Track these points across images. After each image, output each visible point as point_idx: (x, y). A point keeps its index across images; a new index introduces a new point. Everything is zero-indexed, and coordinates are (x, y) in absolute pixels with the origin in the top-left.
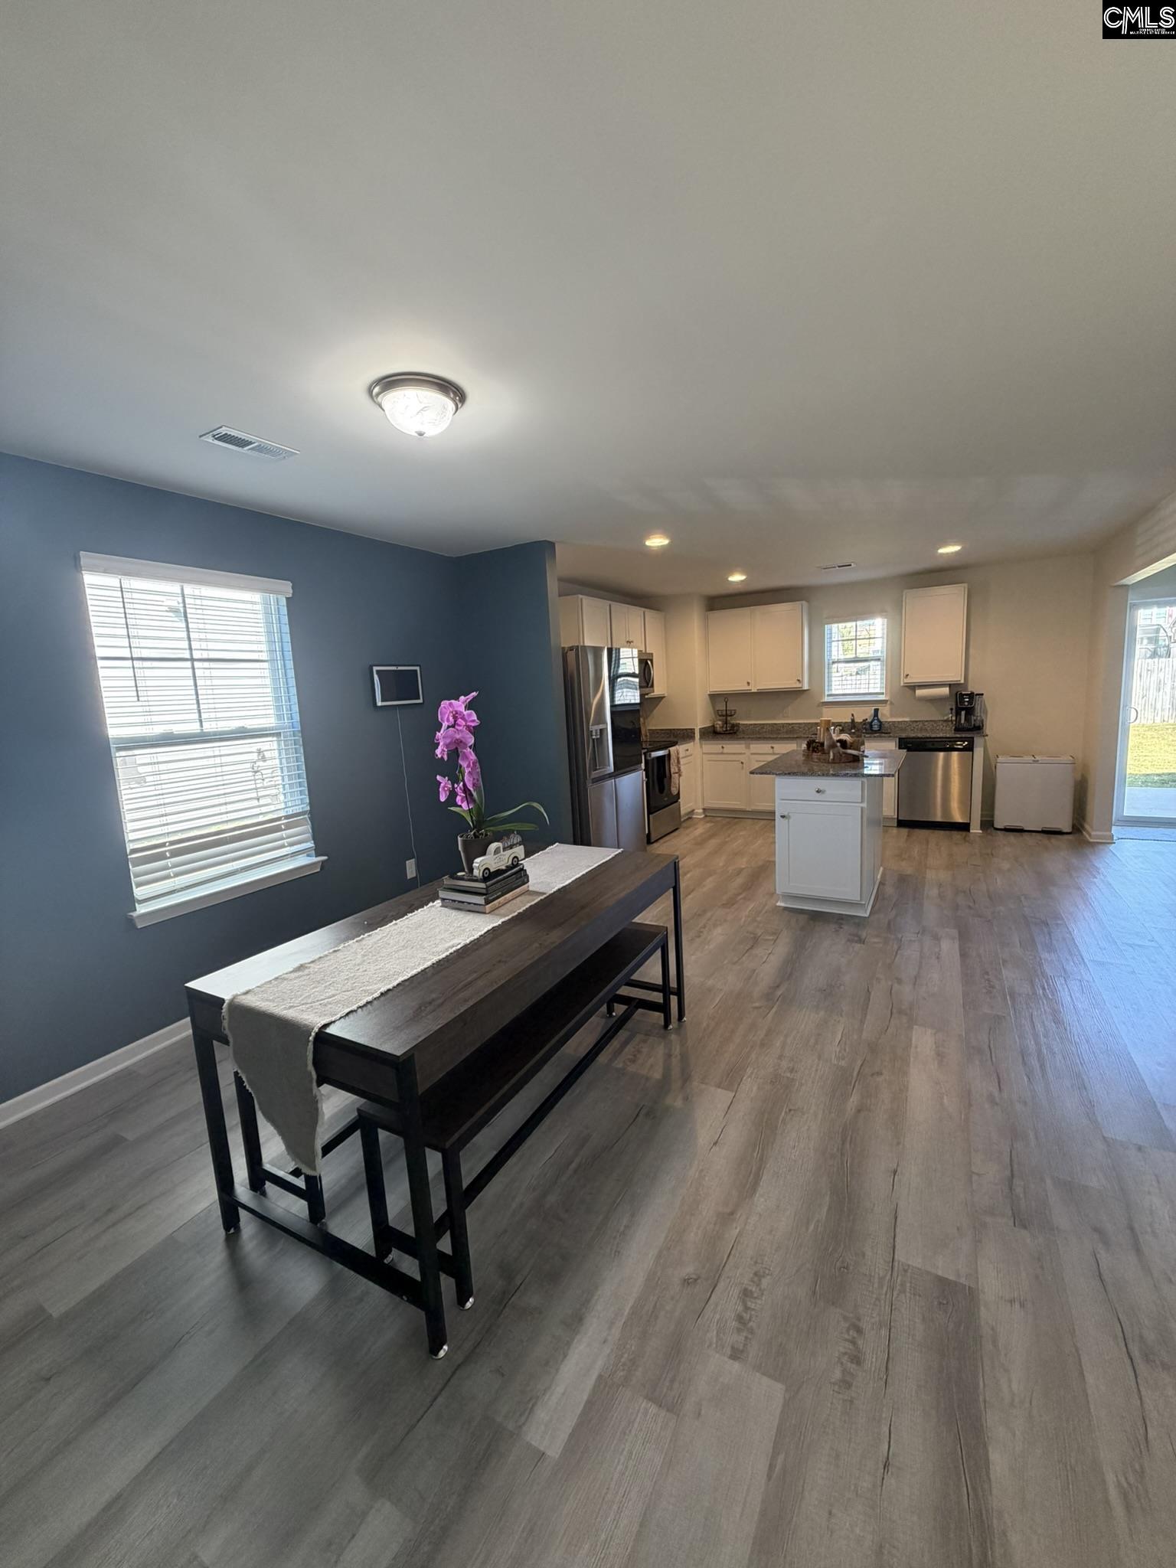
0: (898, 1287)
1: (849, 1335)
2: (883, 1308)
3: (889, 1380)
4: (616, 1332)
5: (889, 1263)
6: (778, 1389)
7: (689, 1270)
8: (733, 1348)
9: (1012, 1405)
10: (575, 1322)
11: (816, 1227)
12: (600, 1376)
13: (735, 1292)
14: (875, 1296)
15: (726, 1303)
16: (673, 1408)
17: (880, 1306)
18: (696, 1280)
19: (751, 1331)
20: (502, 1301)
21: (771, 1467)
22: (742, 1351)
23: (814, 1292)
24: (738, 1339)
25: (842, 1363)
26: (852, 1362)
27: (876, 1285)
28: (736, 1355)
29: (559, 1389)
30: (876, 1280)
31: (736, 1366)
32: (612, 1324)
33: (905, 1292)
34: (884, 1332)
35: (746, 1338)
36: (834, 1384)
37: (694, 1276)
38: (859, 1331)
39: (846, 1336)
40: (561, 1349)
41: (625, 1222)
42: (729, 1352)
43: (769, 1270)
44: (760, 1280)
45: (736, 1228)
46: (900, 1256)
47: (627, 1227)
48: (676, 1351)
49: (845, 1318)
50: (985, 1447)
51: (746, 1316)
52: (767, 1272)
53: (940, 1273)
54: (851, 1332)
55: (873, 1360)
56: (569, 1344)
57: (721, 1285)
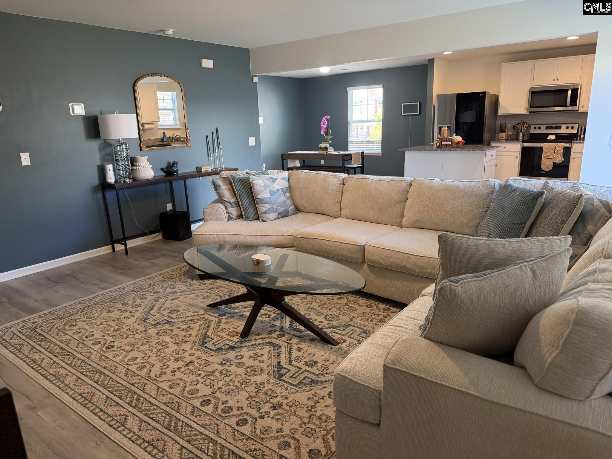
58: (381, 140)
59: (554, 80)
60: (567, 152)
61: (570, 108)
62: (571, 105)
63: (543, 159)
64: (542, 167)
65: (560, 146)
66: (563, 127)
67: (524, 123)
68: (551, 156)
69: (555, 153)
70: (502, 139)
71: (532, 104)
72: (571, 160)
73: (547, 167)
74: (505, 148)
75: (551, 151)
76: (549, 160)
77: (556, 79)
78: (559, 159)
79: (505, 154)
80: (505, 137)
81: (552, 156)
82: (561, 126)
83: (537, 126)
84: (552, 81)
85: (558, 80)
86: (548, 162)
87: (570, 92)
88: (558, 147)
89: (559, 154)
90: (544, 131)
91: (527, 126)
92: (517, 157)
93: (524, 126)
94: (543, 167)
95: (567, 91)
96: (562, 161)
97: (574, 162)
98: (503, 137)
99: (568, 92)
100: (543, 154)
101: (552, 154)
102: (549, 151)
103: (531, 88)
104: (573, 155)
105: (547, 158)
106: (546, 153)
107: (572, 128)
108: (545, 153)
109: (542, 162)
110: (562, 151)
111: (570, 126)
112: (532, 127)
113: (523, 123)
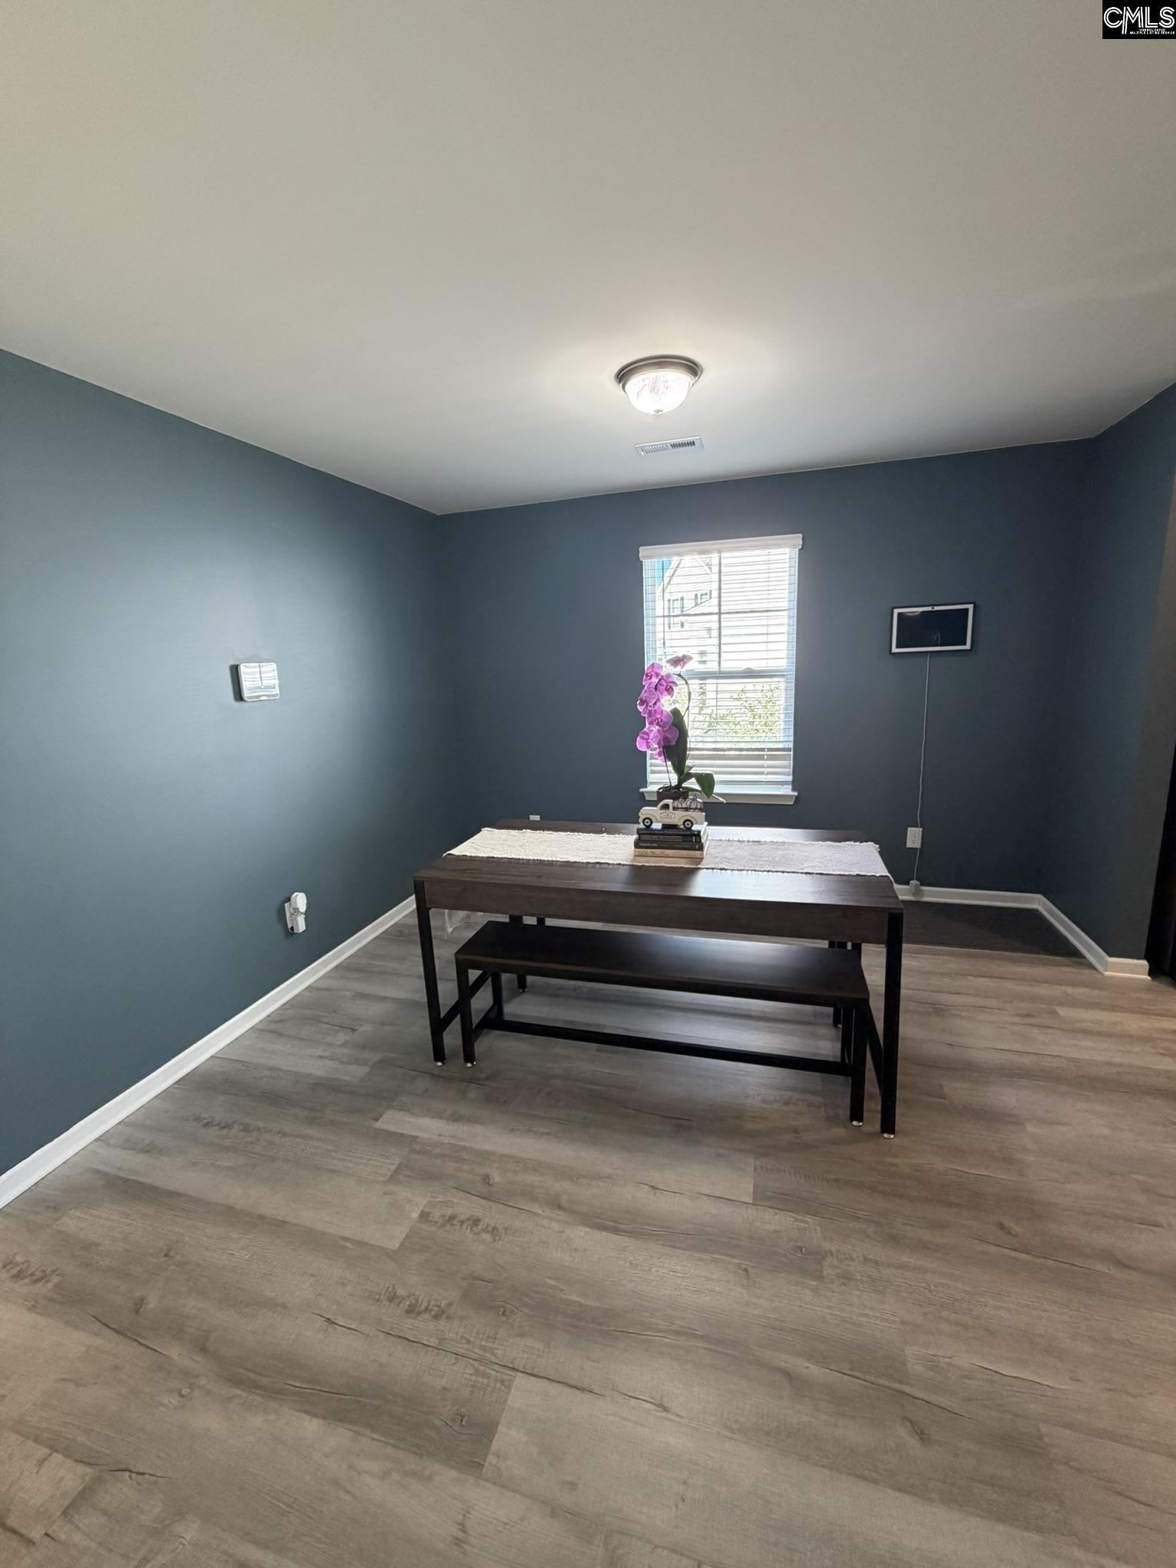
0: (482, 1368)
1: (433, 1306)
2: (459, 1345)
3: (390, 1337)
4: (447, 1140)
5: (512, 1363)
6: (395, 1245)
7: (497, 1178)
8: (430, 1213)
9: (351, 1467)
10: (456, 1118)
11: (553, 1287)
12: (417, 1137)
13: (478, 1212)
14: (472, 1339)
15: (467, 1206)
16: (394, 1178)
17: (460, 1343)
18: (488, 1183)
19: (442, 1225)
20: (473, 1080)
21: (347, 1239)
22: (427, 1220)
23: (475, 1278)
24: (436, 1215)
25: (409, 1297)
26: (410, 1306)
27: (484, 1343)
28: (424, 1216)
29: (411, 1120)
30: (490, 1345)
31: (415, 1215)
32: (453, 1137)
33: (476, 1375)
34: (434, 1342)
35: (437, 1222)
36: (394, 1288)
37: (491, 1183)
38: (436, 1317)
39: (432, 1303)
40: (439, 1115)
41: (542, 1130)
42: (427, 1210)
43: (499, 1240)
44: (488, 1232)
45: (543, 1211)
46: (520, 1380)
47: (536, 1133)
48: (430, 1177)
49: (450, 1305)
50: (324, 1418)
51: (455, 1222)
52: (497, 1238)
53: (501, 1428)
54: (436, 1308)
55: (409, 1326)
56: (441, 1118)
57: (484, 1202)
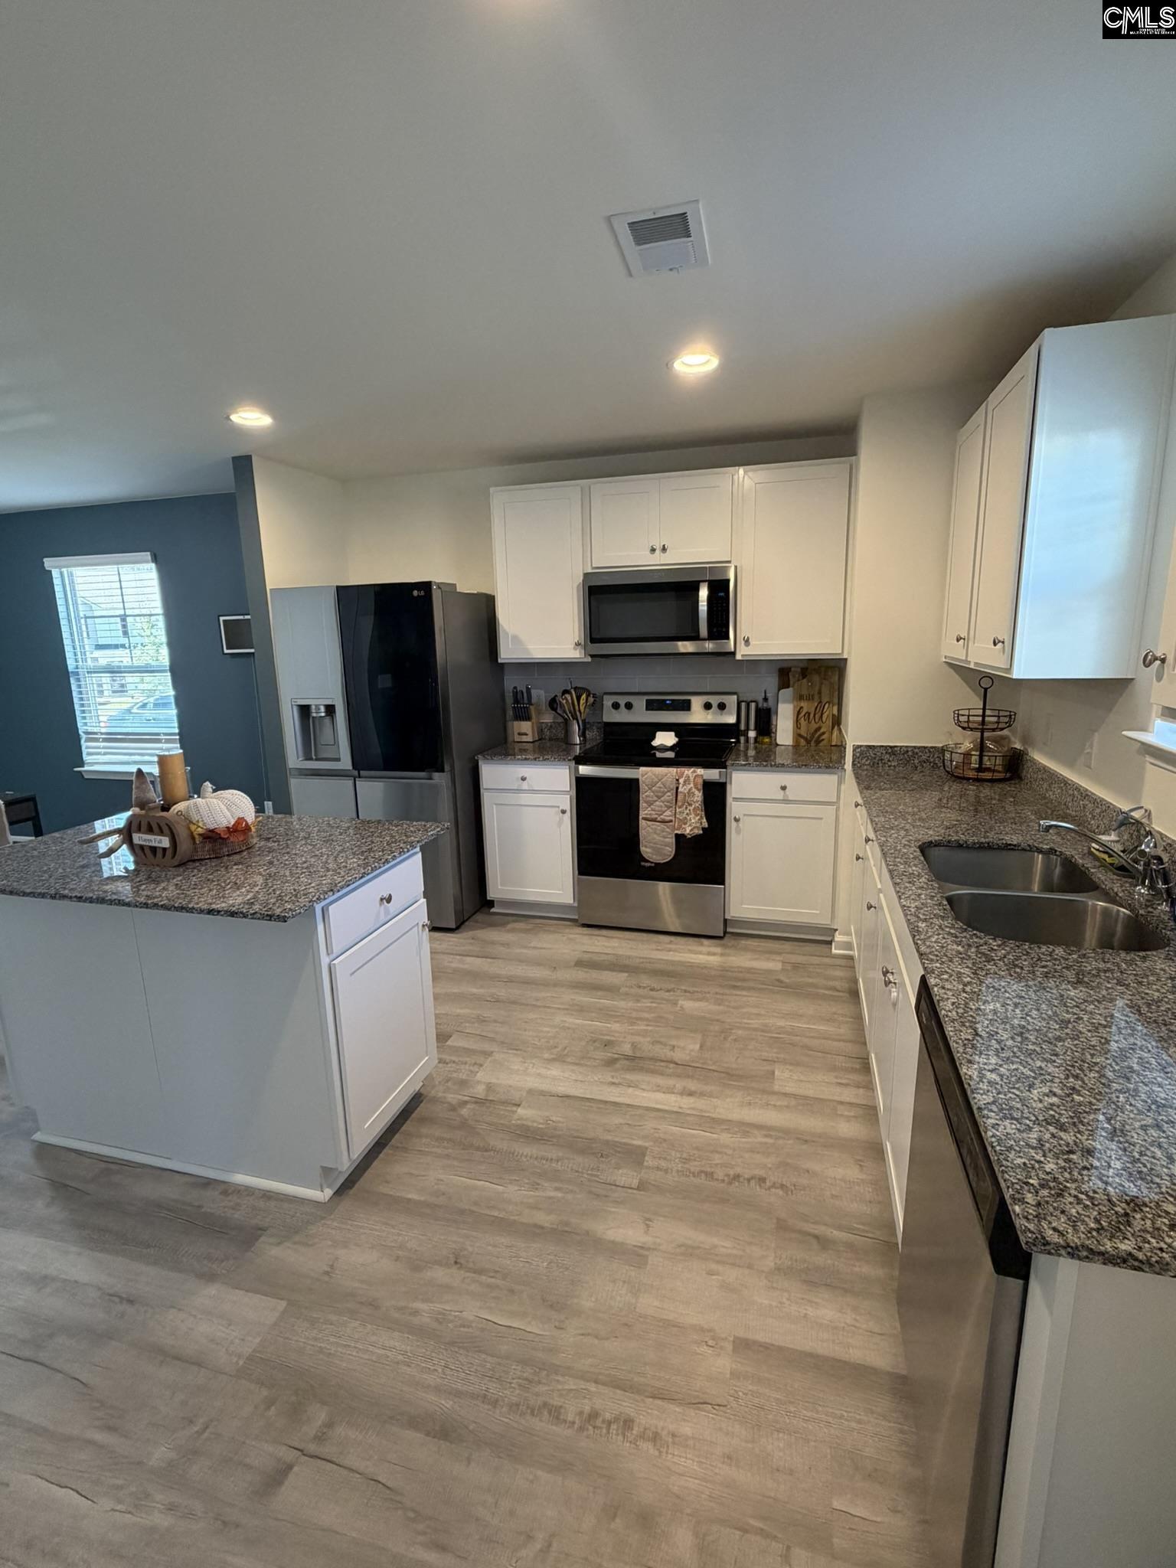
58: (177, 731)
59: (653, 550)
60: (715, 798)
61: (709, 646)
62: (711, 637)
63: (642, 823)
64: (643, 849)
65: (694, 776)
66: (697, 702)
67: (579, 691)
68: (667, 815)
69: (679, 804)
70: (524, 738)
71: (595, 633)
72: (731, 827)
73: (657, 851)
74: (524, 779)
75: (665, 797)
76: (662, 826)
77: (658, 547)
78: (693, 823)
79: (525, 798)
80: (530, 732)
81: (668, 813)
82: (689, 702)
83: (622, 701)
84: (648, 552)
85: (664, 549)
86: (658, 835)
87: (704, 593)
88: (685, 782)
89: (690, 805)
90: (641, 715)
91: (591, 700)
92: (563, 812)
93: (582, 702)
94: (645, 850)
95: (694, 587)
96: (703, 829)
97: (738, 831)
98: (526, 735)
99: (698, 590)
100: (642, 805)
101: (669, 807)
102: (659, 797)
103: (586, 575)
104: (733, 809)
105: (655, 820)
106: (650, 804)
107: (722, 707)
108: (646, 802)
109: (642, 833)
110: (698, 796)
111: (714, 700)
112: (608, 702)
113: (576, 689)
